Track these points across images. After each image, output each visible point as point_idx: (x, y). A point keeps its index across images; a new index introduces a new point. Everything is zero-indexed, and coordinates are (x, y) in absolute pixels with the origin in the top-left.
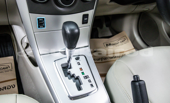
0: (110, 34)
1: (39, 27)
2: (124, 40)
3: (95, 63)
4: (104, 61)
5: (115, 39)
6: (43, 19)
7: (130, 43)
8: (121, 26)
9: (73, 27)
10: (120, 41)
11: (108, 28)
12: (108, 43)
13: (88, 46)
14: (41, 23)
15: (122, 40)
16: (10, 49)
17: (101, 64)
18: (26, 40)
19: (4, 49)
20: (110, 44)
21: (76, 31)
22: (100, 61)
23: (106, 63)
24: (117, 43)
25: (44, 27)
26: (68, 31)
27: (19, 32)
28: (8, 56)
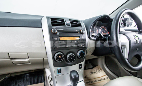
0: (92, 67)
1: (58, 73)
2: (100, 70)
3: (86, 85)
4: (91, 83)
5: (95, 70)
6: (60, 69)
7: (103, 71)
8: (97, 62)
9: (75, 74)
10: (97, 71)
11: (90, 64)
12: (91, 72)
13: (83, 80)
14: (59, 71)
15: (98, 70)
16: (42, 78)
17: (90, 85)
18: (51, 77)
19: (40, 79)
20: (93, 73)
21: (77, 76)
22: (89, 84)
23: (92, 85)
24: (96, 72)
25: (60, 73)
26: (73, 77)
27: (48, 72)
28: (41, 83)
